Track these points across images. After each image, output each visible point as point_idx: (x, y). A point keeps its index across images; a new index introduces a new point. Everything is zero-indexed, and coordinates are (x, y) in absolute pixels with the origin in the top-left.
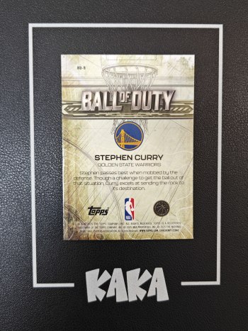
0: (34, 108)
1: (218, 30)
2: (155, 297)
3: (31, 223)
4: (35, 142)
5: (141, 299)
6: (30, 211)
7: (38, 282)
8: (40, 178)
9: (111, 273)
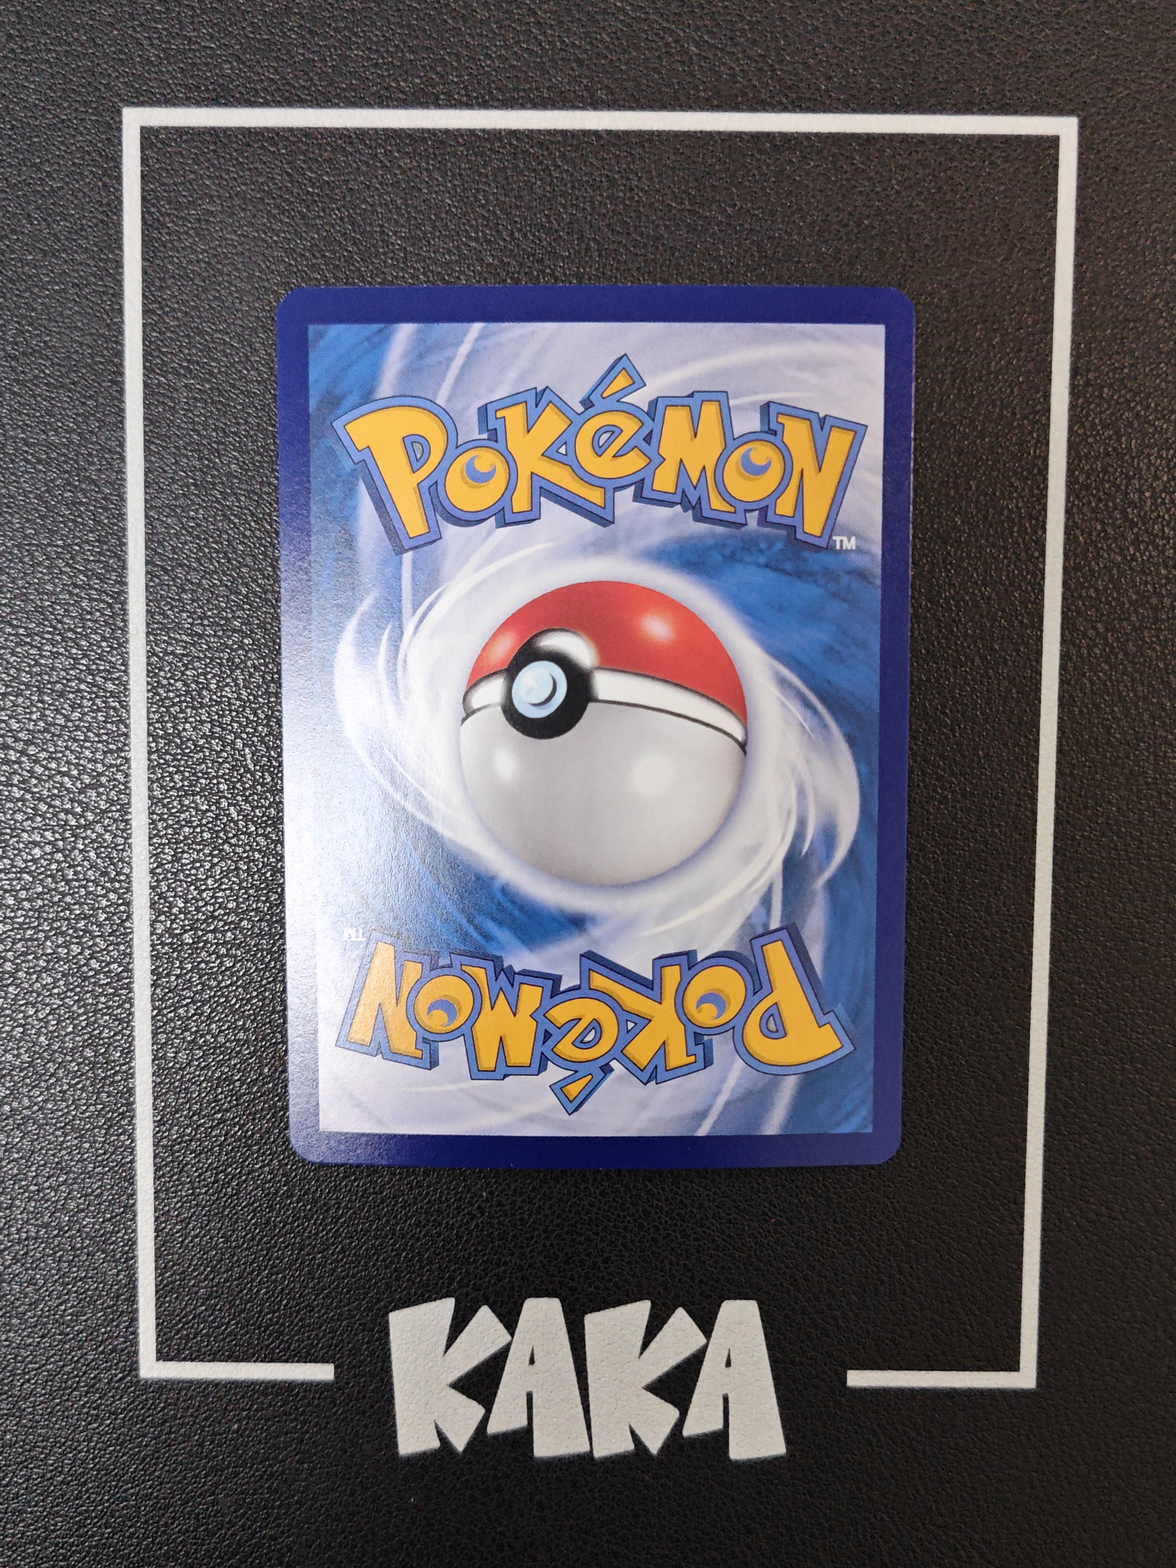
0: (149, 521)
1: (1053, 142)
2: (720, 1438)
3: (130, 1075)
4: (153, 689)
5: (654, 1445)
6: (127, 1020)
7: (162, 1356)
8: (176, 859)
9: (510, 1322)
